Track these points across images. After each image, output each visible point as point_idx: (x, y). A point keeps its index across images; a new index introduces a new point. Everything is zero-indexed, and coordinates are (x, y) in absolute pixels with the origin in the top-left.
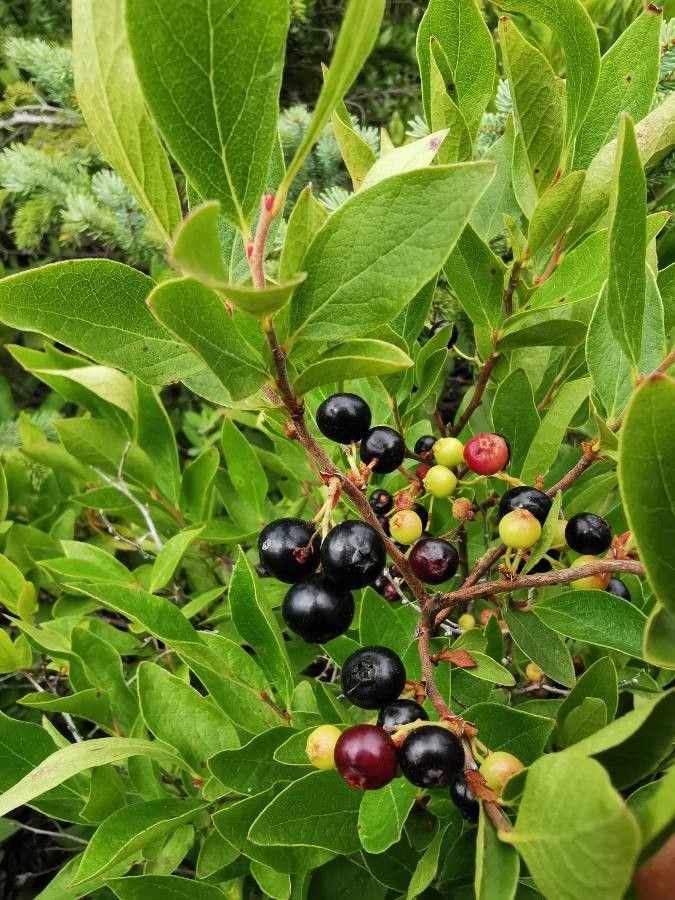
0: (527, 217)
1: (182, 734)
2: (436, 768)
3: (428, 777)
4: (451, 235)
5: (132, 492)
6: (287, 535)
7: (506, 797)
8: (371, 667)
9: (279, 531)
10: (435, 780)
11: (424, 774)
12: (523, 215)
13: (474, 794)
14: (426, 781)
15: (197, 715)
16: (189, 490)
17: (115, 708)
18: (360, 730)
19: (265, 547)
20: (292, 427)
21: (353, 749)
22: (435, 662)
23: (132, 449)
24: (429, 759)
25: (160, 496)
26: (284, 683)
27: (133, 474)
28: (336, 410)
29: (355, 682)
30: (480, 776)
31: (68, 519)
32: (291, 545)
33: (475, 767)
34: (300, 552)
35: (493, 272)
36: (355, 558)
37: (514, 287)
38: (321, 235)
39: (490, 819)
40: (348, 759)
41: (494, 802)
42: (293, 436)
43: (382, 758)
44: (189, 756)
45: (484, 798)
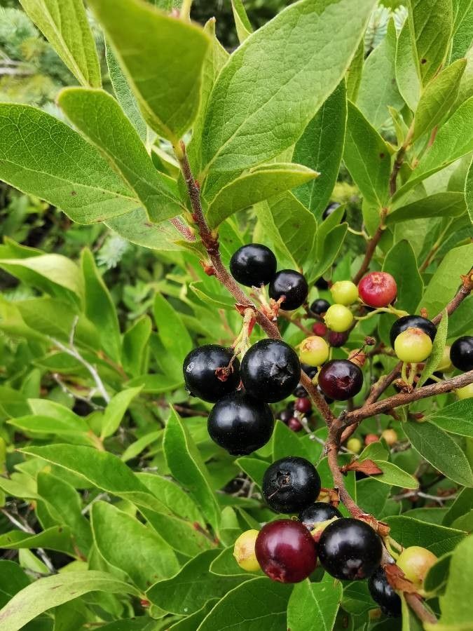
0: (410, 107)
1: (130, 559)
2: (355, 557)
3: (347, 568)
4: (348, 51)
5: (82, 355)
6: (208, 359)
7: (428, 588)
8: (289, 474)
9: (201, 355)
10: (354, 570)
11: (343, 565)
12: (406, 106)
13: (394, 587)
14: (345, 572)
15: (143, 542)
16: (128, 349)
17: (75, 535)
18: (279, 525)
19: (189, 369)
20: (209, 262)
21: (273, 543)
22: (344, 473)
23: (81, 320)
24: (347, 550)
25: (106, 355)
26: (213, 514)
27: (83, 340)
28: (246, 258)
29: (274, 489)
30: (398, 569)
31: (35, 377)
32: (212, 367)
33: (392, 561)
34: (221, 370)
35: (382, 155)
36: (272, 372)
37: (398, 169)
38: (226, 71)
39: (413, 612)
40: (268, 552)
41: (414, 594)
42: (210, 272)
43: (302, 549)
44: (137, 578)
45: (404, 590)
